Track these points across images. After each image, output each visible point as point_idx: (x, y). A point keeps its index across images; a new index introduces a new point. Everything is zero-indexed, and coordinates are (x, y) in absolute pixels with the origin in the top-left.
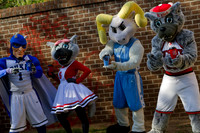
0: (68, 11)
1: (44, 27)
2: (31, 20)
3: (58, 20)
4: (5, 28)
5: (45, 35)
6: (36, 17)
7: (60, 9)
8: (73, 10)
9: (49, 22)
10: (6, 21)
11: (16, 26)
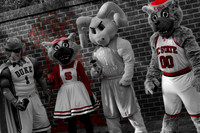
0: (76, 9)
1: (53, 27)
2: (39, 20)
3: (66, 19)
5: (54, 35)
6: (44, 17)
7: (68, 8)
8: (80, 8)
9: (57, 21)
10: (14, 23)
11: (25, 28)
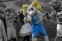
2: (16, 2)
3: (25, 2)
4: (8, 4)
9: (22, 2)
11: (11, 4)
